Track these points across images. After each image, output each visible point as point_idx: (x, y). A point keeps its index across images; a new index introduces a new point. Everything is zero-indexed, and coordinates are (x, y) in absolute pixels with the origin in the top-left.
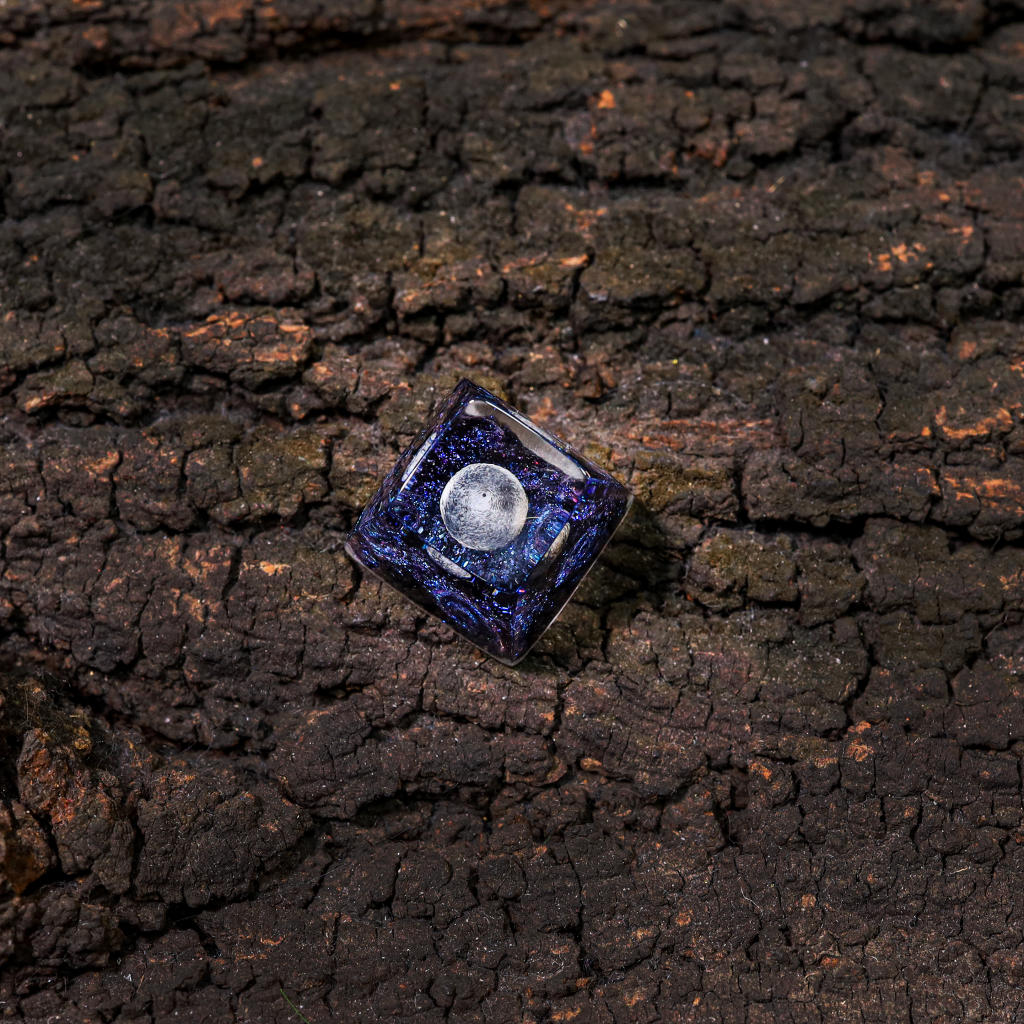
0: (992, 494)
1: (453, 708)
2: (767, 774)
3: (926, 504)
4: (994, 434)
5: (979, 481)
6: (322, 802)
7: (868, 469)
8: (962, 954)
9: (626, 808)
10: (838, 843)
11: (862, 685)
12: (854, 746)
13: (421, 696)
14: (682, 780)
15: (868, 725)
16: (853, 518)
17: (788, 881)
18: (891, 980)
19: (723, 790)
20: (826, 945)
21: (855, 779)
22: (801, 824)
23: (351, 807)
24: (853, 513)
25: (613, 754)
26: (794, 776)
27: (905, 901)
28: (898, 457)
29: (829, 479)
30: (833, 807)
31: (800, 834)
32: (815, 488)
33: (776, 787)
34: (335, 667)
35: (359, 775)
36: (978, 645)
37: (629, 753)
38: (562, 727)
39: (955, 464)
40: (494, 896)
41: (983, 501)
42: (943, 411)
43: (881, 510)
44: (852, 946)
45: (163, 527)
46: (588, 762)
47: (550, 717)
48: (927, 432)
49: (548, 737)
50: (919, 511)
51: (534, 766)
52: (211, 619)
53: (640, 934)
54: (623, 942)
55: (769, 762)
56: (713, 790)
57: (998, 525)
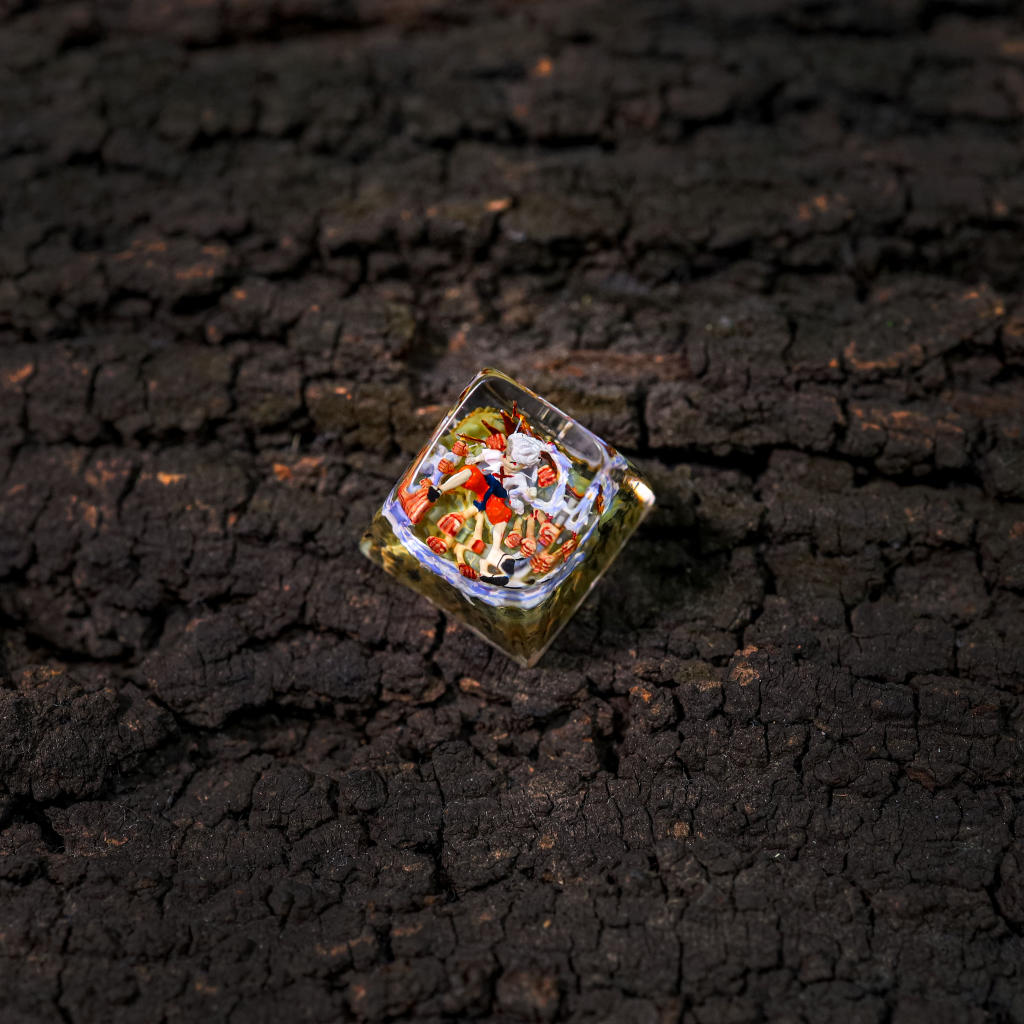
0: (899, 424)
1: (335, 623)
2: (646, 696)
3: (830, 433)
4: (905, 370)
5: (887, 412)
6: (189, 709)
7: (773, 397)
8: (843, 890)
9: (502, 731)
10: (717, 769)
11: (757, 614)
12: (739, 669)
13: (303, 608)
14: (561, 704)
15: (755, 649)
16: (755, 448)
17: (661, 808)
18: (760, 913)
19: (605, 716)
20: (693, 872)
21: (738, 703)
22: (678, 749)
23: (219, 713)
24: (757, 441)
25: (491, 674)
26: (676, 699)
27: (785, 833)
28: (804, 386)
29: (732, 407)
30: (713, 732)
31: (677, 759)
32: (717, 415)
33: (655, 711)
34: (220, 576)
35: (230, 683)
36: (879, 578)
37: (509, 673)
38: (442, 646)
39: (864, 398)
40: (352, 810)
41: (891, 433)
42: (853, 345)
43: (783, 439)
44: (721, 875)
45: (70, 440)
46: (467, 683)
47: (431, 634)
48: (834, 363)
49: (428, 656)
50: (822, 440)
51: (410, 683)
52: (105, 527)
53: (498, 855)
54: (478, 861)
55: (651, 686)
56: (594, 717)
57: (906, 457)
